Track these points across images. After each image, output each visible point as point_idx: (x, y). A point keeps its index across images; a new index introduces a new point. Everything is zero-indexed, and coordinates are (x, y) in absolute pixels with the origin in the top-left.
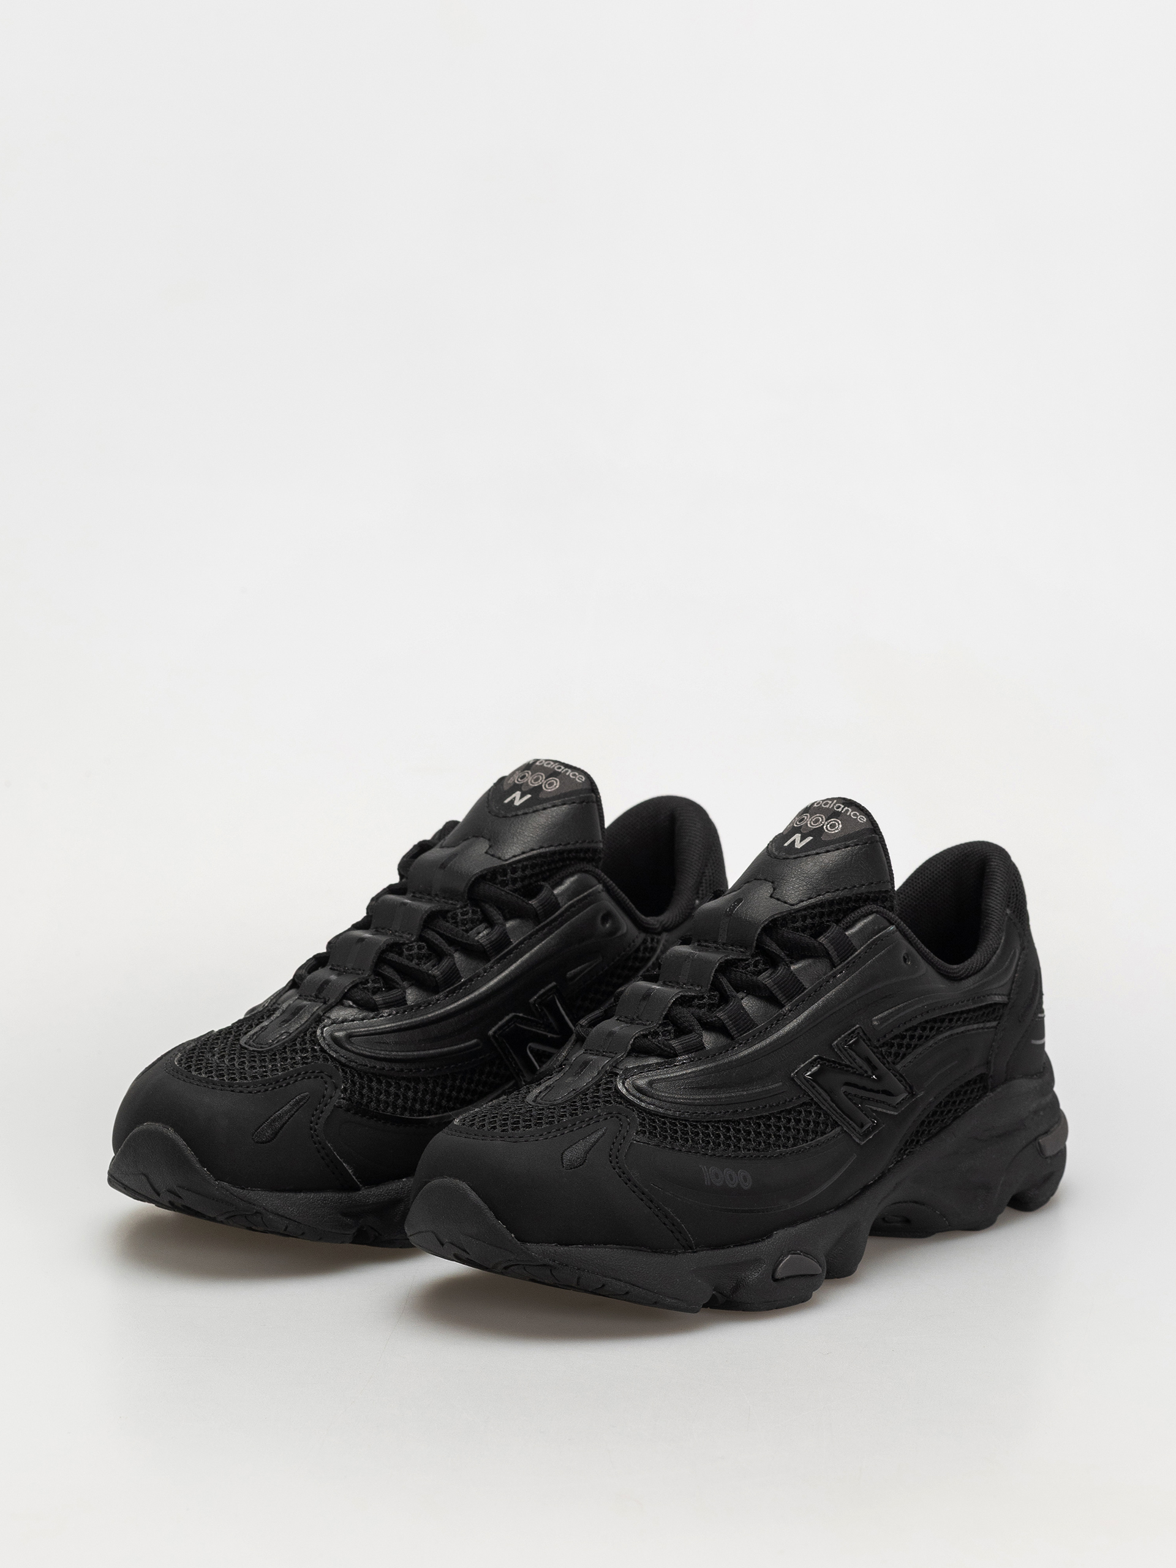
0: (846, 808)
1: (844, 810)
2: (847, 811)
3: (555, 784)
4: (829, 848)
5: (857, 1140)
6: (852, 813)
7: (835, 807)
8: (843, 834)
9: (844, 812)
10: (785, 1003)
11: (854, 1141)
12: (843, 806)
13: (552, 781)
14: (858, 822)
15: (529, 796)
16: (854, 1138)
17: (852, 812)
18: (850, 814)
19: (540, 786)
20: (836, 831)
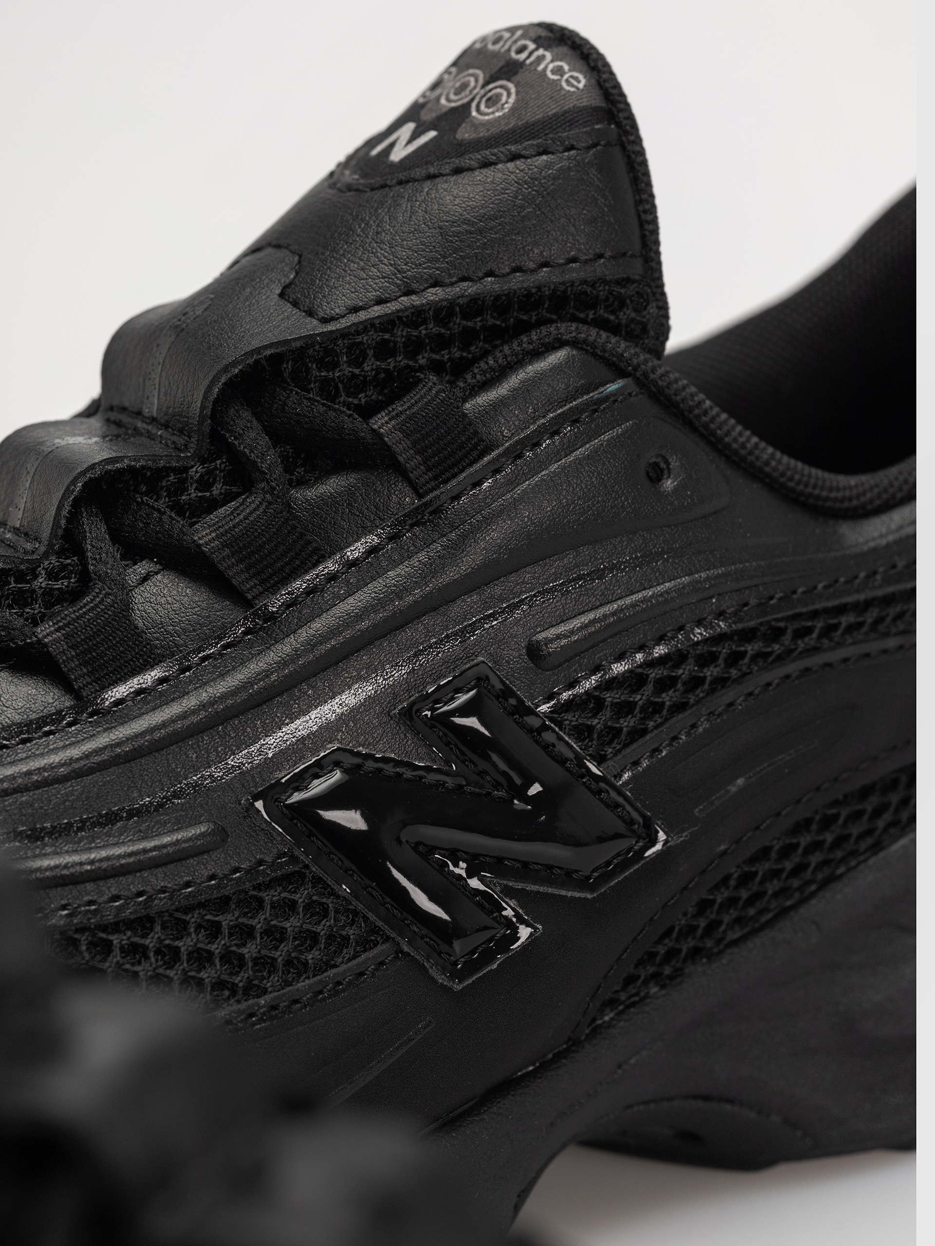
0: (541, 52)
1: (532, 58)
2: (541, 59)
3: (504, 99)
4: (466, 162)
5: (441, 979)
6: (551, 66)
7: (514, 49)
8: (513, 123)
9: (531, 64)
10: (254, 598)
11: (434, 980)
12: (532, 46)
13: (499, 90)
14: (562, 88)
15: (432, 134)
16: (433, 972)
17: (552, 61)
18: (546, 67)
19: (467, 107)
20: (497, 114)
